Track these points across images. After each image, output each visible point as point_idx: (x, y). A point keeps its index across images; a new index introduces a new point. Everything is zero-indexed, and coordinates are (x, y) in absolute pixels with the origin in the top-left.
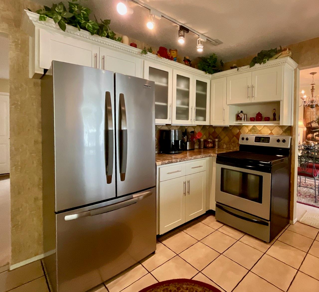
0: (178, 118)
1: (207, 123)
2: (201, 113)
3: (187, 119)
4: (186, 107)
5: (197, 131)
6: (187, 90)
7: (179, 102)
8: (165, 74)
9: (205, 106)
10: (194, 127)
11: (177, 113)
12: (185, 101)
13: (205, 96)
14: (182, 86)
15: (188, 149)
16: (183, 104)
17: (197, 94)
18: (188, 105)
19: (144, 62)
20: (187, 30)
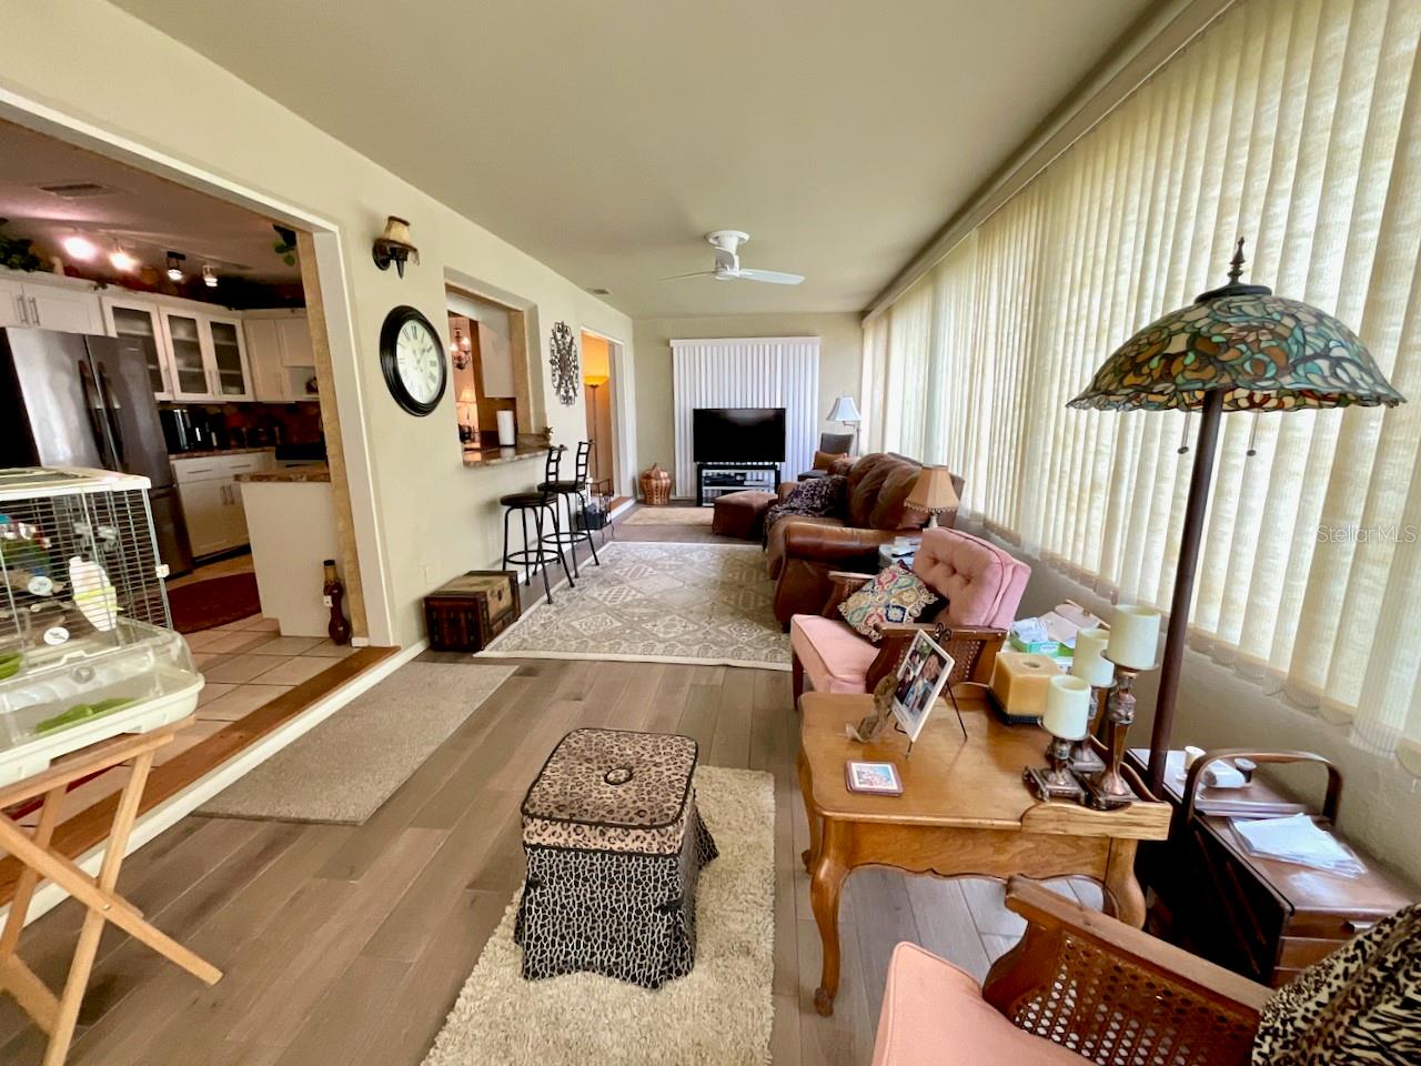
0: (183, 390)
1: (248, 397)
2: (232, 380)
3: (205, 390)
4: (197, 370)
5: (228, 412)
6: (191, 339)
7: (181, 362)
8: (145, 317)
9: (238, 366)
10: (220, 406)
11: (182, 382)
12: (194, 358)
13: (236, 350)
14: (182, 334)
15: (215, 444)
16: (189, 365)
17: (217, 348)
18: (201, 366)
19: (100, 299)
20: (182, 257)
